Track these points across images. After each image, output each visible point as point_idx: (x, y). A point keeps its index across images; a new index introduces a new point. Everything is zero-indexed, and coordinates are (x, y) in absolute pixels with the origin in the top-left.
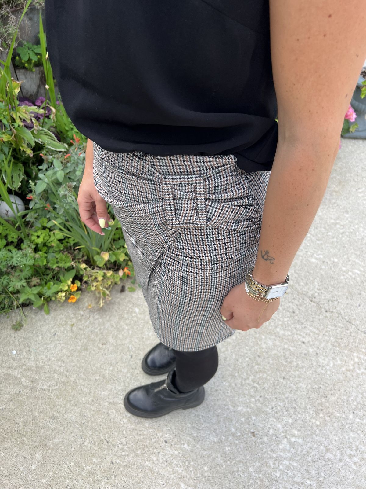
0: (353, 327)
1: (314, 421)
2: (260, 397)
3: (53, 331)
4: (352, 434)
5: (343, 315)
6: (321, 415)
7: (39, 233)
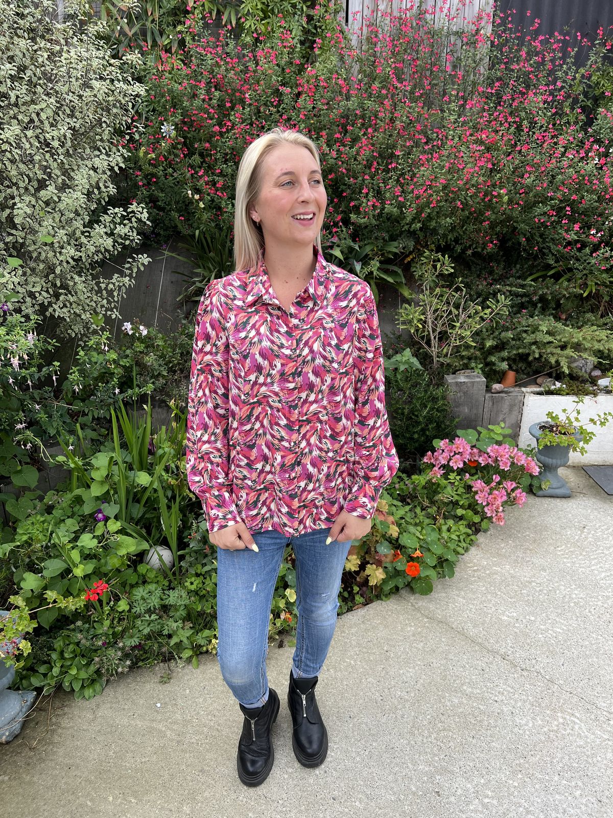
0: (556, 686)
1: (511, 782)
2: (446, 756)
3: (202, 685)
4: (557, 796)
5: (543, 674)
6: (520, 776)
7: (193, 579)
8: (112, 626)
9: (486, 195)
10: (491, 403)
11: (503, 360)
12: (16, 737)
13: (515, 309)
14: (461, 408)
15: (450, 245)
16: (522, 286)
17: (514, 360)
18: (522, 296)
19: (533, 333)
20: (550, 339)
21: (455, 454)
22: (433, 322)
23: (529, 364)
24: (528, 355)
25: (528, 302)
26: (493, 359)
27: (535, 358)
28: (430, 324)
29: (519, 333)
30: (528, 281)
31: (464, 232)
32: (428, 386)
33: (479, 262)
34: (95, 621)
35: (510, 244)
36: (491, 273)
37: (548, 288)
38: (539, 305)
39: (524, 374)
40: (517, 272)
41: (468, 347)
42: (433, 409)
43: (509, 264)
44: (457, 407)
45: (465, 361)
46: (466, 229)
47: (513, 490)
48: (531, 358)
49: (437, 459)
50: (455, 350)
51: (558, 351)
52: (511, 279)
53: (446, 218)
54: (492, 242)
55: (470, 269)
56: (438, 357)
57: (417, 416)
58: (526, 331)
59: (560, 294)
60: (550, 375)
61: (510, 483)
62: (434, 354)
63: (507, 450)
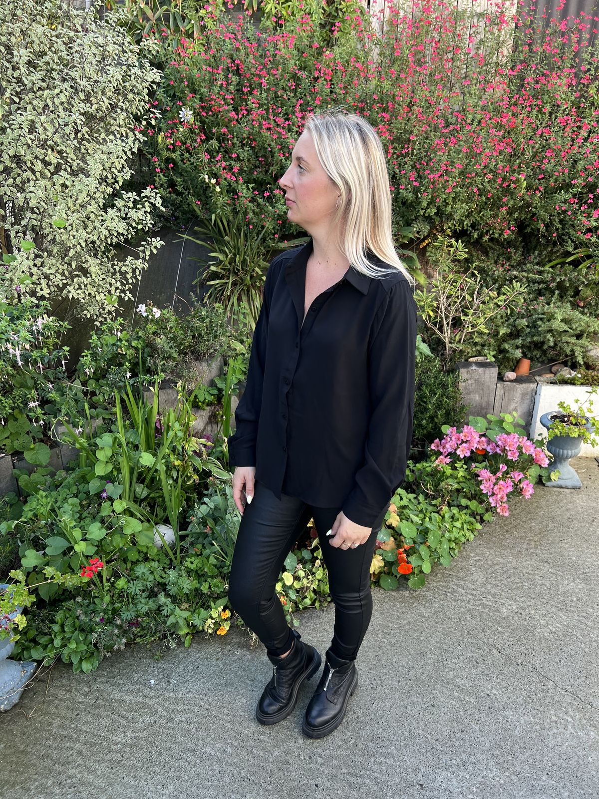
0: (552, 683)
1: (498, 779)
2: (433, 748)
3: (196, 663)
5: (539, 670)
6: (507, 774)
7: (193, 559)
8: (112, 603)
9: (504, 179)
10: (502, 392)
11: (517, 347)
12: (15, 706)
13: (531, 296)
14: (472, 396)
15: (467, 230)
16: (540, 273)
17: (529, 348)
18: (539, 283)
19: (549, 320)
20: (566, 328)
21: (463, 442)
22: (446, 309)
23: (544, 352)
24: (543, 343)
25: (545, 289)
26: (507, 346)
27: (550, 347)
28: (443, 309)
29: (535, 321)
30: (547, 268)
31: (481, 217)
32: (439, 373)
33: (497, 248)
34: (96, 597)
35: (529, 230)
36: (509, 259)
37: (566, 275)
38: (557, 292)
39: (539, 362)
40: (535, 258)
41: (481, 334)
42: (442, 395)
43: (527, 250)
44: (468, 394)
45: (479, 348)
46: (483, 215)
47: (520, 481)
48: (545, 347)
49: (444, 447)
50: (468, 336)
51: (573, 340)
52: (528, 265)
53: (462, 203)
54: (509, 229)
55: (487, 255)
56: (450, 343)
57: (425, 403)
58: (541, 319)
59: (578, 280)
60: (565, 364)
61: (518, 473)
62: (447, 340)
63: (515, 440)
